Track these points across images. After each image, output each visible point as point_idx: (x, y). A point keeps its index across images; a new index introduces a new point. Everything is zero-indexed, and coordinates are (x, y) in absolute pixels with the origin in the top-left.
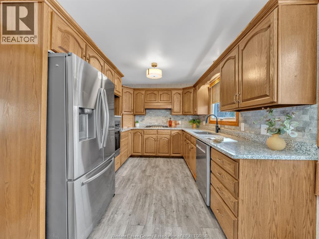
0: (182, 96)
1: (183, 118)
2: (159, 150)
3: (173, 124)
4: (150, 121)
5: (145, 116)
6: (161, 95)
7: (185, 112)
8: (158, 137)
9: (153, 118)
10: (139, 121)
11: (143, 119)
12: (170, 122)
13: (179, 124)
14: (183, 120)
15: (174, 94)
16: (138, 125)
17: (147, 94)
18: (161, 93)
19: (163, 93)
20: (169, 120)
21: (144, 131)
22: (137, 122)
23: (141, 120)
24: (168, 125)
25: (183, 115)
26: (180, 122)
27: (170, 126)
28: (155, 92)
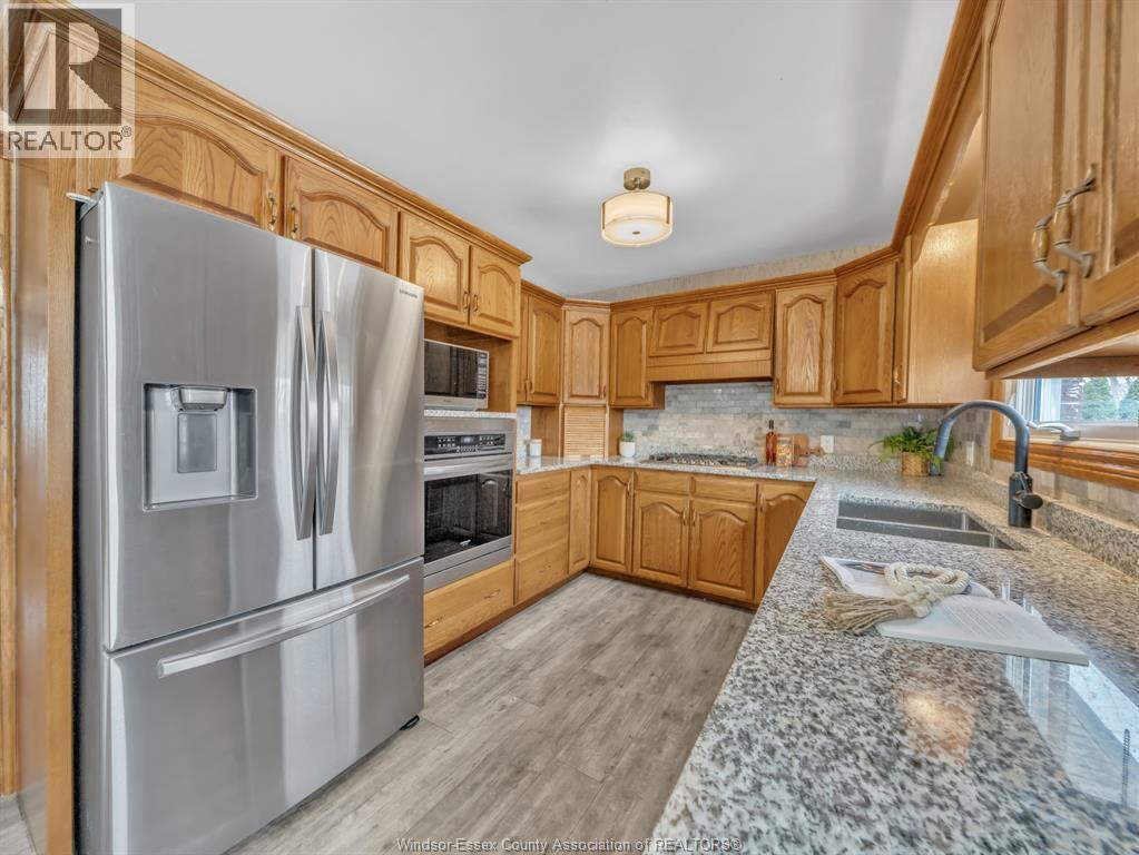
0: (830, 312)
1: (845, 425)
2: (698, 565)
3: (784, 452)
4: (680, 435)
5: (662, 415)
6: (719, 316)
7: (846, 393)
8: (695, 507)
9: (694, 422)
10: (638, 434)
11: (653, 428)
12: (772, 439)
13: (819, 452)
14: (845, 431)
15: (789, 306)
16: (629, 451)
17: (661, 321)
18: (722, 309)
19: (733, 308)
20: (766, 430)
21: (636, 477)
22: (630, 438)
23: (645, 428)
24: (760, 453)
25: (839, 405)
26: (827, 443)
27: (771, 457)
28: (694, 308)
